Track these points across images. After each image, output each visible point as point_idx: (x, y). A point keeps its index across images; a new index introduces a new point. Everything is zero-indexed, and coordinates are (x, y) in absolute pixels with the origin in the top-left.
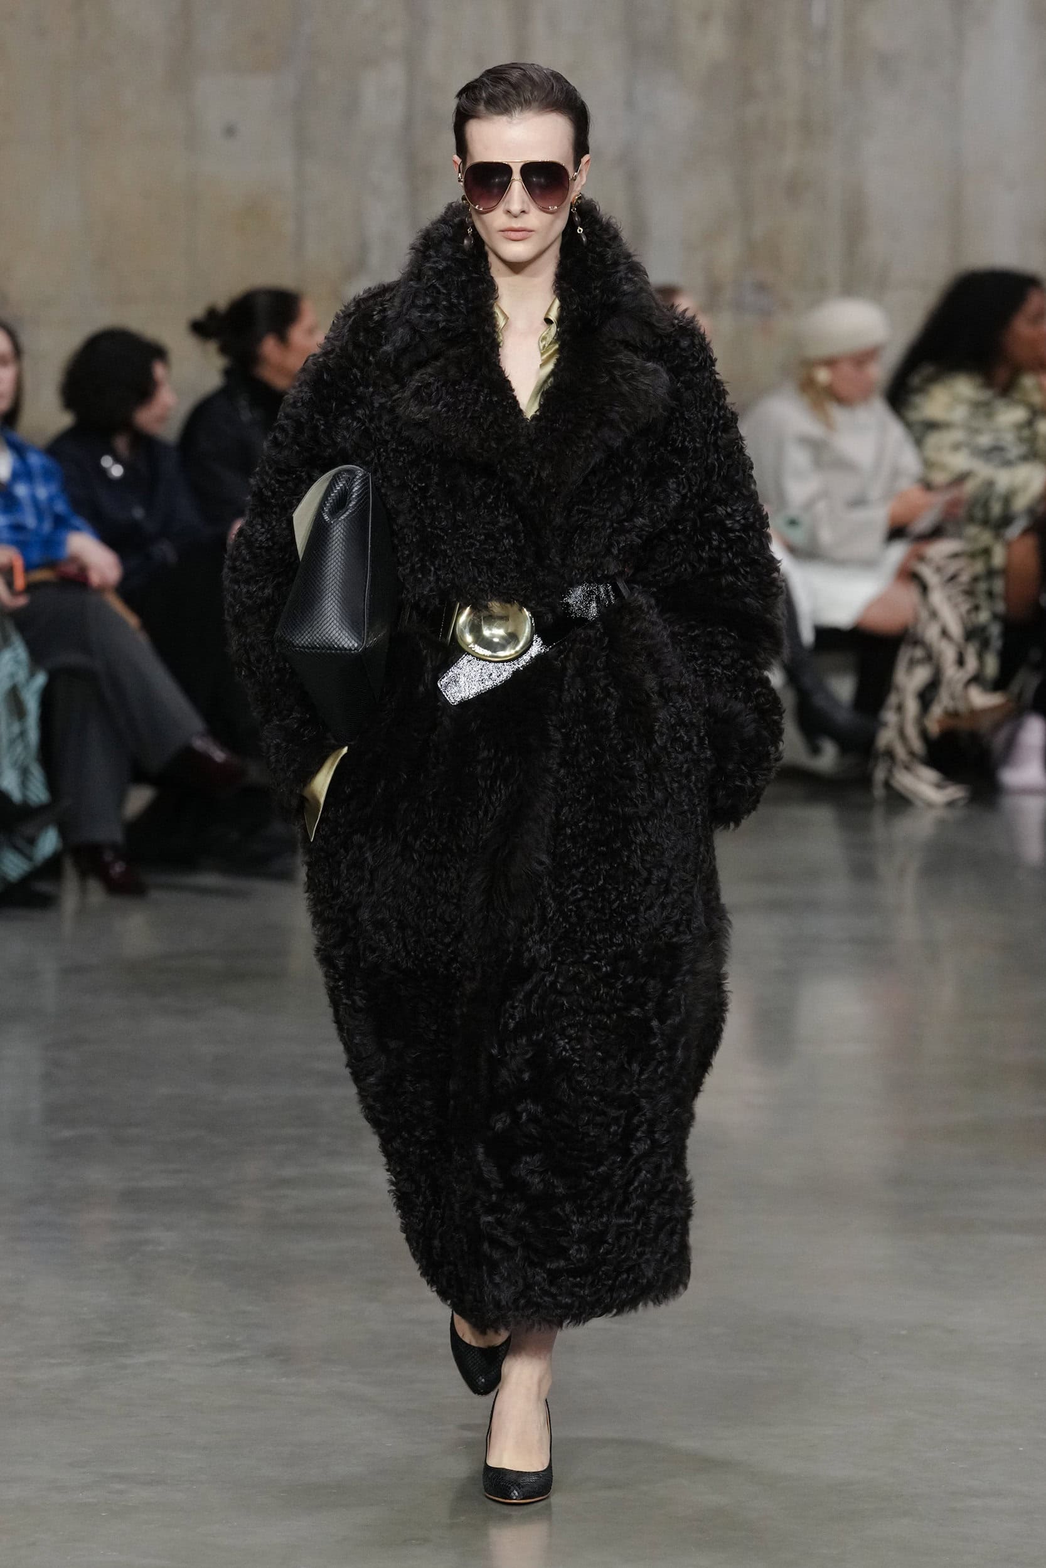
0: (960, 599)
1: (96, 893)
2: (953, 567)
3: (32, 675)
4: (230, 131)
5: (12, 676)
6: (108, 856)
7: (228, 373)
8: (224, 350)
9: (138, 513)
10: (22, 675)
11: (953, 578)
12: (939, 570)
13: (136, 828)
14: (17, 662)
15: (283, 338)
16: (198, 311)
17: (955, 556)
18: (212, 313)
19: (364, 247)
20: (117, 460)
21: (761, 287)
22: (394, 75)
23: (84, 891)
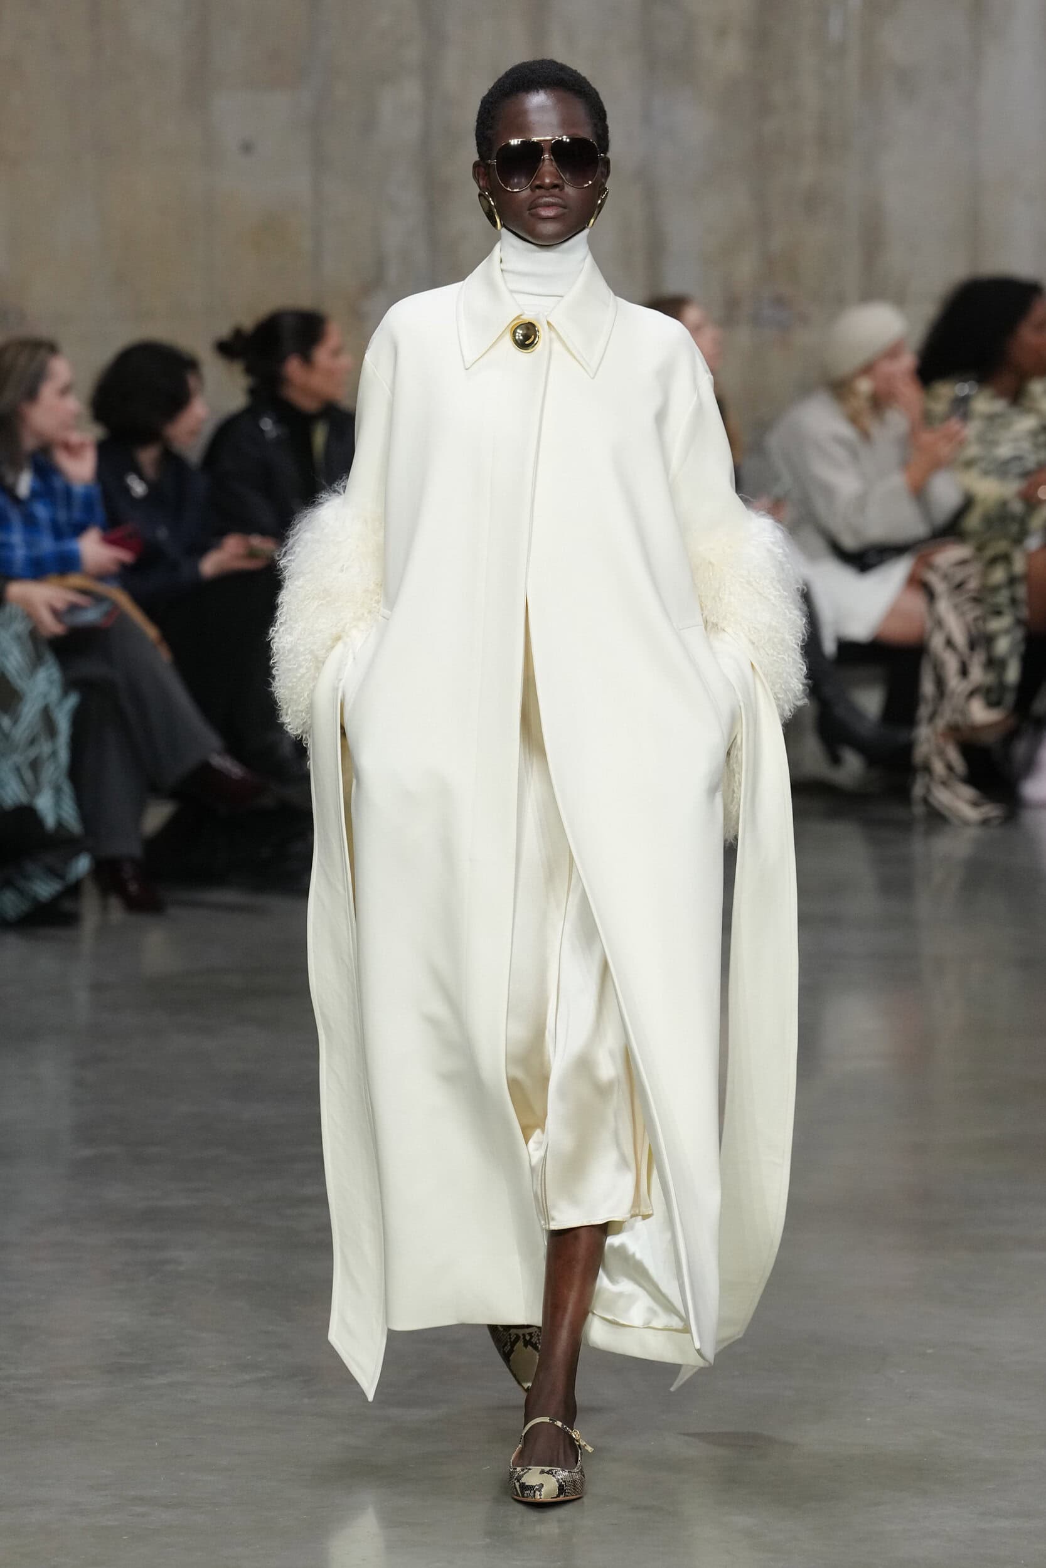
0: (968, 606)
1: (117, 913)
2: (959, 575)
3: (65, 693)
4: (247, 148)
5: (45, 696)
6: (128, 872)
7: (252, 392)
8: (249, 370)
9: (162, 533)
10: (55, 693)
11: (960, 586)
12: (945, 577)
13: (154, 844)
14: (51, 682)
15: (307, 359)
16: (224, 330)
17: (963, 563)
18: (238, 333)
19: (380, 264)
20: (142, 477)
21: (779, 301)
22: (411, 91)
23: (105, 908)
